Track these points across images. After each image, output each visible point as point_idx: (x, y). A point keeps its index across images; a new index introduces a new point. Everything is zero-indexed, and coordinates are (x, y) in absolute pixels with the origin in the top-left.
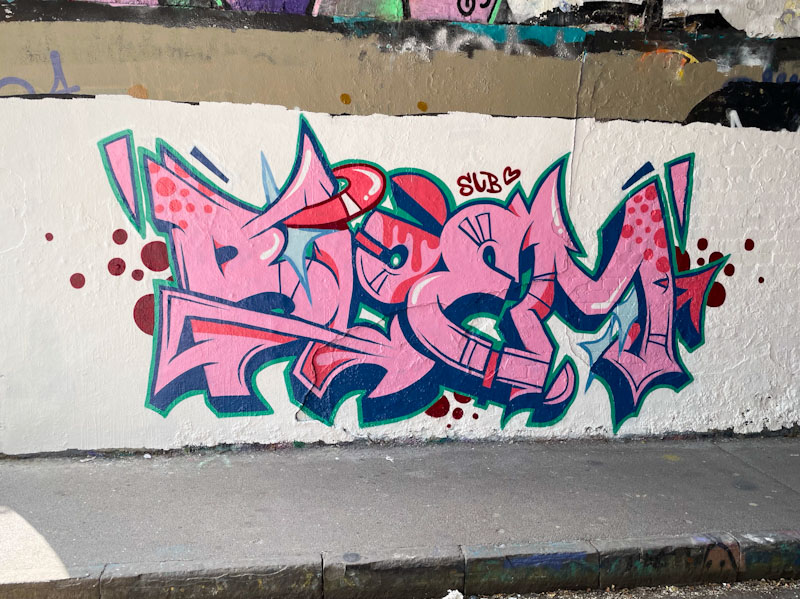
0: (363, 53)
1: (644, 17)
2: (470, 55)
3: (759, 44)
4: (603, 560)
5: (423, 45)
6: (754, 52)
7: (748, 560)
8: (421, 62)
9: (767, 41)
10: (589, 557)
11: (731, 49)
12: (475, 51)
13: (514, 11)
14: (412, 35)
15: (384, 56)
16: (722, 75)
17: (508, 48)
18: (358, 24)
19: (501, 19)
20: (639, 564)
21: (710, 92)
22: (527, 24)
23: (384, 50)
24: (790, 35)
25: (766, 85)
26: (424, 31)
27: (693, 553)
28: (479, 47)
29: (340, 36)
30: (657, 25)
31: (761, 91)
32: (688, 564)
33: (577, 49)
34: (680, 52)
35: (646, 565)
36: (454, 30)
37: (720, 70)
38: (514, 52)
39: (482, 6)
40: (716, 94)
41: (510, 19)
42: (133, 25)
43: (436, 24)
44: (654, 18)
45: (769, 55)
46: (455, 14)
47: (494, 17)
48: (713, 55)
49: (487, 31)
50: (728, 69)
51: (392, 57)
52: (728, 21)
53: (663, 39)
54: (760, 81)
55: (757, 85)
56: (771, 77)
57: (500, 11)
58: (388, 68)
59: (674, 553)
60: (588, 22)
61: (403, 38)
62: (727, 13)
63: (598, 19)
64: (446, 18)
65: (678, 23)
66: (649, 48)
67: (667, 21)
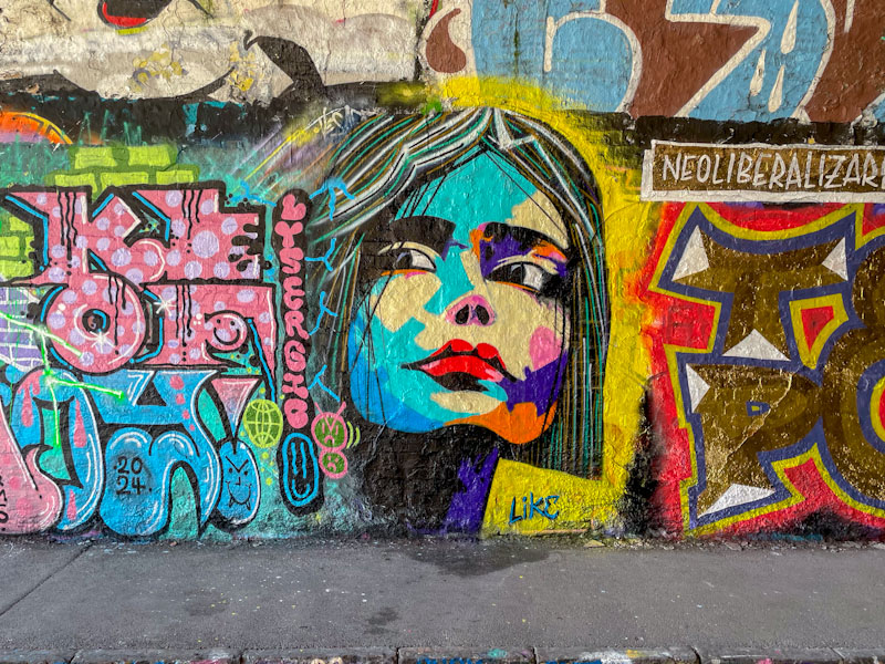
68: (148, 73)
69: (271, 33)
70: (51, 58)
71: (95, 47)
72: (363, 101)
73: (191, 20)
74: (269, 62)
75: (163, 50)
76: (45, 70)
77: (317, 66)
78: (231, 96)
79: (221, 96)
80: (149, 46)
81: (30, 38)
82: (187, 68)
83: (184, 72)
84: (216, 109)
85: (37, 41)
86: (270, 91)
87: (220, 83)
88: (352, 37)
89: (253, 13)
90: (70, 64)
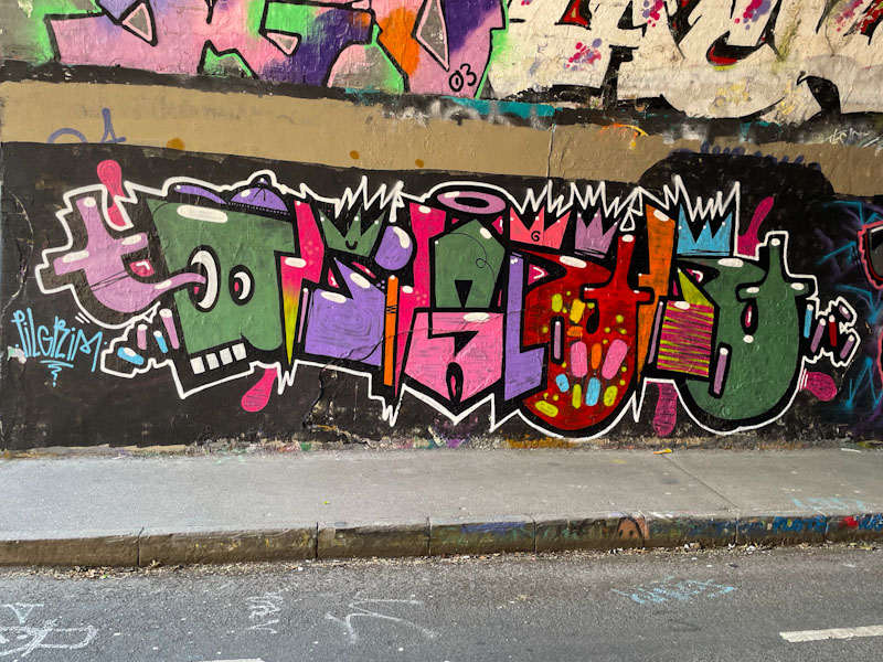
0: (370, 119)
1: (602, 98)
2: (460, 124)
3: (697, 122)
4: (539, 528)
5: (420, 114)
6: (693, 129)
7: (651, 531)
8: (419, 127)
9: (703, 120)
10: (527, 526)
11: (674, 126)
12: (464, 120)
13: (495, 90)
14: (411, 105)
15: (388, 121)
16: (667, 146)
17: (491, 118)
18: (365, 94)
19: (485, 96)
20: (566, 532)
21: (658, 160)
22: (506, 100)
23: (387, 116)
24: (722, 116)
25: (704, 155)
26: (422, 103)
27: (608, 524)
28: (467, 117)
29: (351, 104)
30: (613, 104)
31: (700, 160)
32: (604, 533)
33: (548, 122)
34: (633, 127)
35: (571, 533)
36: (446, 103)
37: (665, 142)
38: (496, 122)
39: (470, 85)
40: (663, 162)
41: (492, 96)
42: (175, 89)
43: (431, 98)
44: (610, 99)
45: (705, 131)
46: (446, 89)
47: (479, 93)
48: (660, 130)
49: (474, 105)
50: (672, 142)
51: (394, 123)
52: (671, 103)
53: (618, 117)
54: (699, 152)
55: (696, 155)
56: (707, 149)
57: (484, 88)
58: (391, 131)
59: (593, 524)
60: (556, 100)
61: (403, 107)
62: (670, 97)
63: (565, 99)
64: (440, 93)
65: (630, 104)
66: (607, 123)
67: (621, 101)
68: (725, 99)
69: (818, 74)
70: (662, 85)
71: (695, 79)
72: (863, 126)
73: (767, 62)
74: (811, 95)
75: (741, 83)
76: (654, 94)
77: (841, 99)
78: (776, 118)
79: (768, 118)
80: (732, 79)
81: (652, 70)
82: (752, 97)
83: (749, 99)
84: (763, 127)
85: (656, 72)
86: (804, 116)
87: (771, 108)
88: (871, 79)
89: (811, 59)
90: (673, 90)
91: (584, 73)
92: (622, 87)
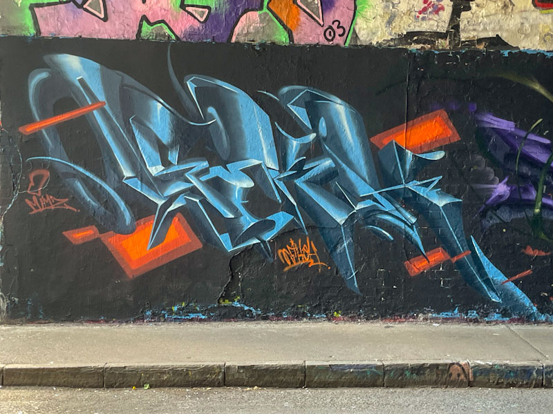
1: (448, 40)
4: (386, 369)
7: (475, 376)
10: (378, 367)
19: (353, 43)
20: (408, 373)
27: (440, 368)
30: (458, 44)
32: (437, 375)
35: (412, 374)
39: (340, 35)
41: (359, 43)
44: (455, 40)
46: (322, 40)
47: (348, 41)
52: (506, 41)
57: (351, 38)
59: (429, 367)
60: (411, 44)
62: (504, 36)
63: (417, 42)
64: (317, 43)
65: (471, 44)
67: (464, 42)
91: (431, 22)
92: (463, 30)
